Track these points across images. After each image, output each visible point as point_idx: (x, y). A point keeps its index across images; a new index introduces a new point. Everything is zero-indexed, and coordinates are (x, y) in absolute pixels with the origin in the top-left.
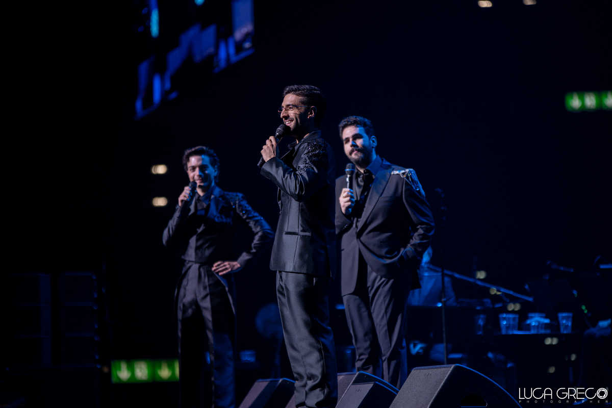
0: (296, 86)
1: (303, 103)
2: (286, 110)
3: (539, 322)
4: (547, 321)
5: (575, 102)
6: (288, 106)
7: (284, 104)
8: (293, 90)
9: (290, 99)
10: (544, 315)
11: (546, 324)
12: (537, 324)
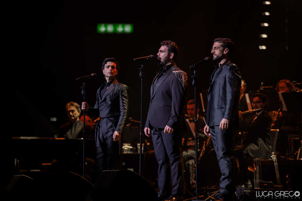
0: (220, 39)
1: (222, 46)
2: (214, 49)
3: (128, 148)
4: (131, 147)
5: (102, 29)
6: (215, 47)
7: (213, 47)
8: (218, 41)
9: (217, 44)
10: (130, 144)
11: (131, 149)
12: (127, 149)
